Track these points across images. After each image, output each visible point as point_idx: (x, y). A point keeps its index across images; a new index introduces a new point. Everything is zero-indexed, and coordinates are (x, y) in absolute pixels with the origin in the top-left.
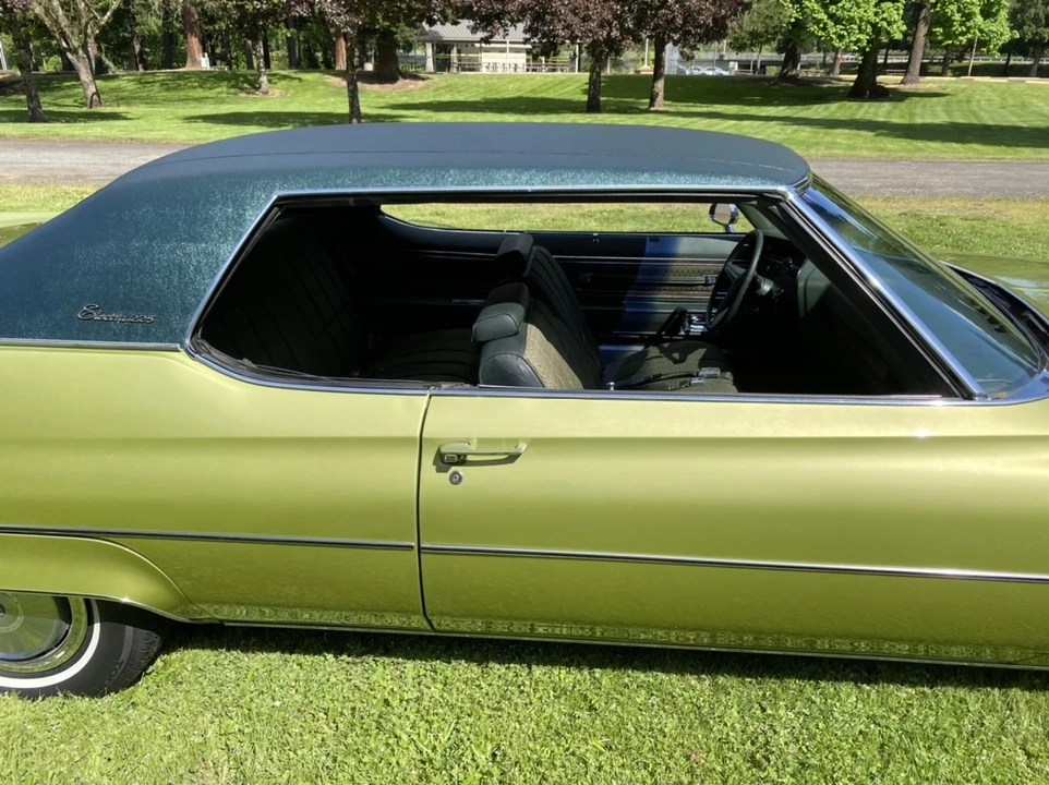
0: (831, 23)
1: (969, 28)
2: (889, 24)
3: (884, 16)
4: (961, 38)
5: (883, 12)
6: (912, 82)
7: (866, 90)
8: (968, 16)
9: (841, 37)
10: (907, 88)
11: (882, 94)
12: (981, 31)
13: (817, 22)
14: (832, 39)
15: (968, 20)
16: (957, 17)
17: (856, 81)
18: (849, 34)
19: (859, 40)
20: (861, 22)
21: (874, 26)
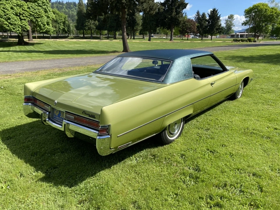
0: (10, 25)
1: (45, 28)
2: (26, 26)
3: (24, 23)
4: (44, 30)
5: (23, 23)
6: (31, 40)
7: (21, 43)
8: (44, 25)
9: (14, 29)
10: (31, 42)
11: (27, 44)
12: (47, 28)
13: (6, 24)
14: (11, 29)
15: (45, 26)
16: (42, 25)
17: (18, 41)
18: (16, 28)
19: (19, 30)
20: (18, 25)
21: (22, 26)
